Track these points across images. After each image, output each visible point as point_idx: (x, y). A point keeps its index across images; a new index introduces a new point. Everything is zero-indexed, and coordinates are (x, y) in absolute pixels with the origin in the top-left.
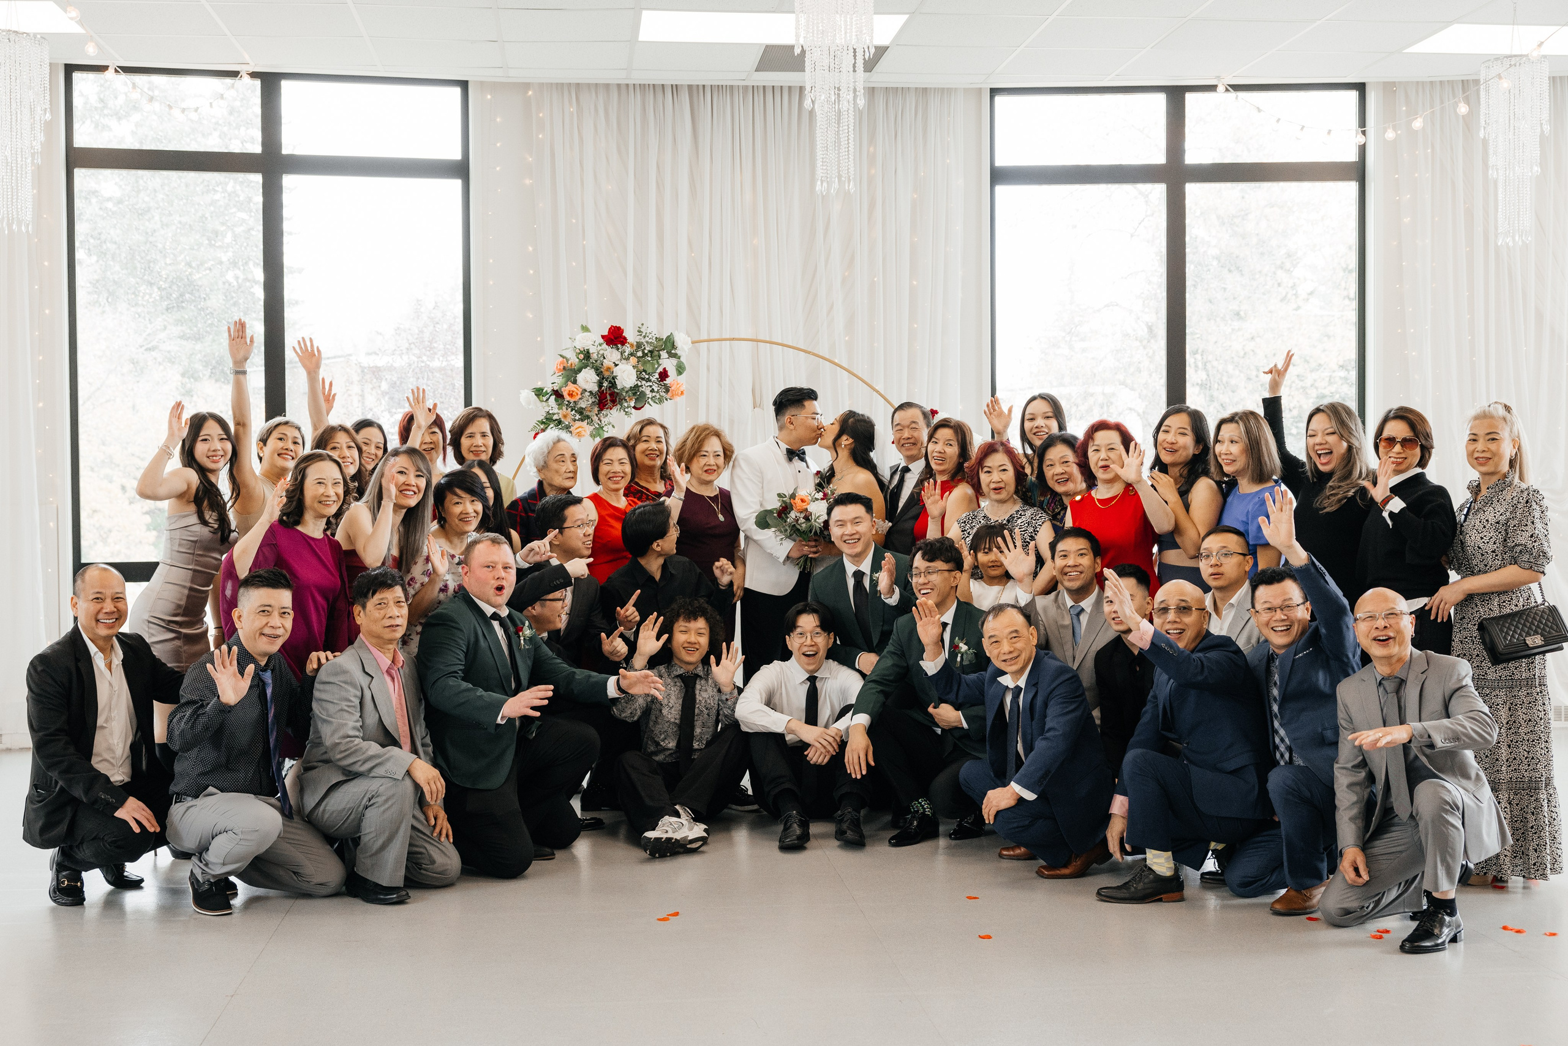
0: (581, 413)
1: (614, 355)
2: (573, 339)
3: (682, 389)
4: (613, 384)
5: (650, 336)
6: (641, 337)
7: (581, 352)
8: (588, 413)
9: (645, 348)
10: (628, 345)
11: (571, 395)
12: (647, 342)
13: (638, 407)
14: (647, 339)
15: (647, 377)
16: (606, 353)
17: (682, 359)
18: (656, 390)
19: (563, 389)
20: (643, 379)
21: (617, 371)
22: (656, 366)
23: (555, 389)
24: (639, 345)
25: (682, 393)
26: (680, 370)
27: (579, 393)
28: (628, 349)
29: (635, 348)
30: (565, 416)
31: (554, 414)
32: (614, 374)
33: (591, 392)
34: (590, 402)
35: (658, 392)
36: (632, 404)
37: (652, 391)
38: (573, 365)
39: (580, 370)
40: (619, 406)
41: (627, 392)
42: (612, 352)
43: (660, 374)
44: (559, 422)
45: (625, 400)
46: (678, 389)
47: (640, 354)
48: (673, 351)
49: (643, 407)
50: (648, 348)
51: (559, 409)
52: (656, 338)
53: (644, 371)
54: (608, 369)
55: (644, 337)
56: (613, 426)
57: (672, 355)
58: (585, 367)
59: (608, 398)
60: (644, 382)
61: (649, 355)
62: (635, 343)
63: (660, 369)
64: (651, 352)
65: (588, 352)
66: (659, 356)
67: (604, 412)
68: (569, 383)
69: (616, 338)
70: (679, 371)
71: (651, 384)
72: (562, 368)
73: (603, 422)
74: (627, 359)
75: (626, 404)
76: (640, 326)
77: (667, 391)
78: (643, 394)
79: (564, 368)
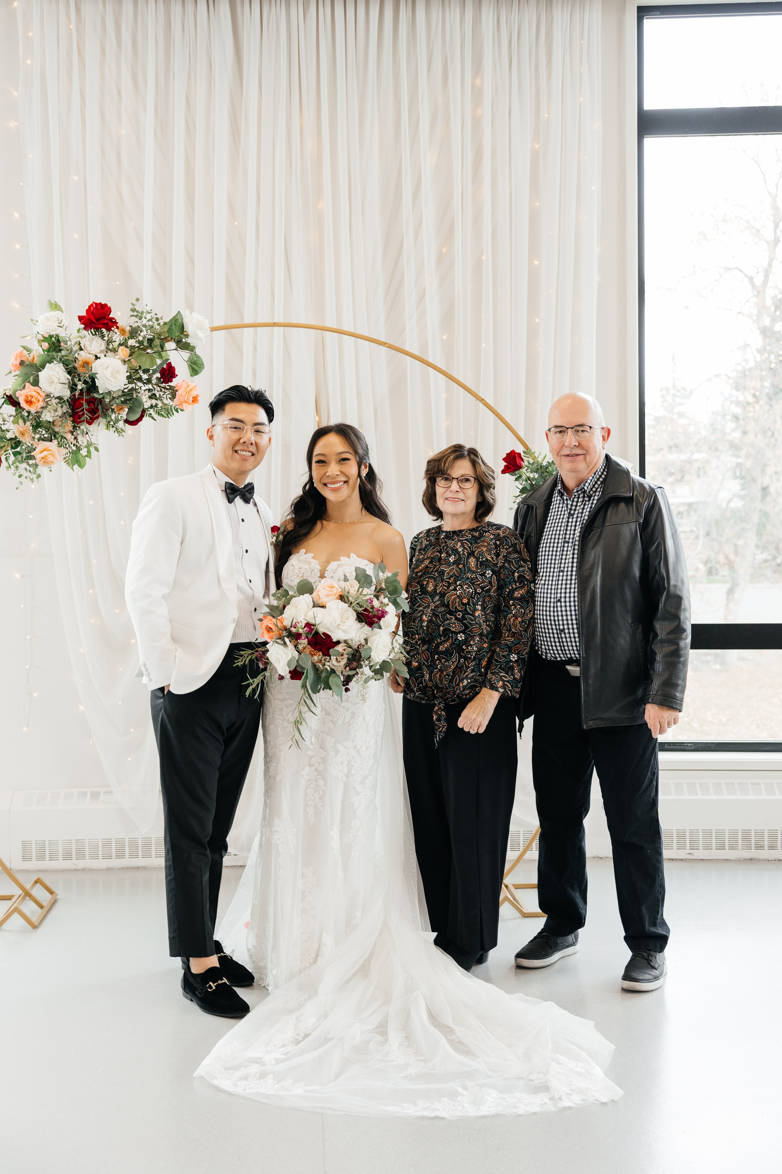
0: (47, 429)
1: (94, 342)
2: (34, 322)
3: (194, 394)
4: (92, 386)
5: (149, 317)
6: (137, 319)
7: (45, 339)
8: (57, 429)
9: (140, 335)
10: (116, 330)
11: (29, 402)
12: (145, 326)
13: (133, 418)
14: (144, 321)
15: (145, 377)
16: (84, 343)
17: (198, 351)
18: (158, 396)
19: (18, 394)
20: (140, 379)
21: (97, 367)
22: (159, 362)
23: (9, 394)
24: (134, 332)
25: (195, 400)
26: (195, 367)
27: (41, 400)
28: (117, 337)
29: (127, 335)
30: (23, 434)
31: (8, 431)
32: (93, 371)
33: (60, 398)
34: (60, 412)
35: (160, 398)
36: (124, 414)
37: (153, 397)
38: (36, 359)
39: (43, 367)
40: (102, 421)
41: (114, 398)
42: (91, 341)
43: (163, 372)
44: (16, 443)
45: (113, 410)
46: (188, 393)
47: (132, 342)
48: (184, 340)
49: (140, 419)
50: (145, 334)
51: (15, 422)
52: (157, 319)
53: (140, 367)
54: (86, 364)
55: (140, 319)
56: (97, 449)
57: (183, 345)
58: (50, 362)
59: (85, 406)
60: (140, 384)
61: (146, 344)
62: (128, 329)
63: (165, 367)
64: (150, 341)
65: (58, 341)
66: (162, 347)
67: (82, 427)
68: (27, 384)
69: (98, 320)
70: (192, 368)
71: (150, 386)
72: (18, 362)
73: (80, 443)
74: (115, 351)
75: (113, 417)
76: (135, 302)
77: (173, 397)
78: (139, 403)
79: (22, 363)
